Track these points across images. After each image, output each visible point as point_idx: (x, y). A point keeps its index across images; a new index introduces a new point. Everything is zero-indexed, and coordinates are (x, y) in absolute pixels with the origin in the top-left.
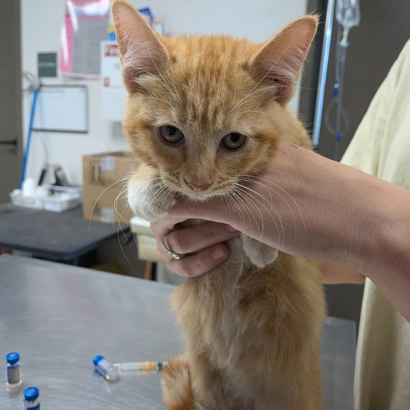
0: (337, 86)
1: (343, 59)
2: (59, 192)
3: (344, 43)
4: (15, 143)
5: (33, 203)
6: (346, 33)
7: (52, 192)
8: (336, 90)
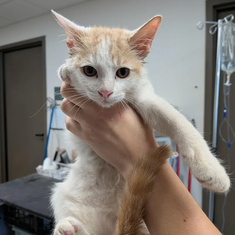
0: (225, 111)
1: (228, 93)
2: (63, 166)
3: (227, 84)
4: (43, 135)
5: (48, 173)
6: (228, 77)
7: (59, 167)
8: (225, 114)
